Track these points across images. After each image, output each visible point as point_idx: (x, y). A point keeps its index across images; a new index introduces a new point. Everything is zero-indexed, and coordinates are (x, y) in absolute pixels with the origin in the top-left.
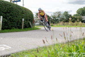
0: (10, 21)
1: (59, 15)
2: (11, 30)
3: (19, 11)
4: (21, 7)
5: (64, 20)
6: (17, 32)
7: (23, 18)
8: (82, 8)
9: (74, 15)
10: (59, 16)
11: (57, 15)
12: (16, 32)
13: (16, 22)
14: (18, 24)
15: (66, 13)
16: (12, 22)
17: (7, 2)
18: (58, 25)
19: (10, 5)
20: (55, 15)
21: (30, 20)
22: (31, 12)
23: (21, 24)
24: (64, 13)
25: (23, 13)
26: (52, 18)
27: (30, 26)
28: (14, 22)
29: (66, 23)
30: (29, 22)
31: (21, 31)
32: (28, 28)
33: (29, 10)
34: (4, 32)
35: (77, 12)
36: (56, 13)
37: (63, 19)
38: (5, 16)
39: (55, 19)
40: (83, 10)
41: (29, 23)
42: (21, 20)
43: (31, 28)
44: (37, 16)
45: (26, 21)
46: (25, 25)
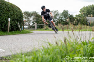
1: (56, 15)
3: (3, 8)
4: (6, 2)
6: (2, 35)
7: (9, 17)
8: (87, 7)
9: (77, 15)
10: (55, 17)
14: (2, 25)
15: (65, 13)
21: (18, 21)
22: (19, 9)
23: (6, 26)
24: (63, 13)
25: (9, 11)
27: (18, 29)
29: (65, 26)
30: (17, 23)
31: (8, 35)
32: (15, 31)
33: (17, 7)
35: (80, 12)
37: (61, 20)
40: (89, 10)
41: (17, 25)
42: (7, 20)
43: (20, 31)
45: (12, 22)
46: (11, 28)
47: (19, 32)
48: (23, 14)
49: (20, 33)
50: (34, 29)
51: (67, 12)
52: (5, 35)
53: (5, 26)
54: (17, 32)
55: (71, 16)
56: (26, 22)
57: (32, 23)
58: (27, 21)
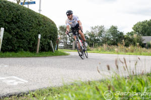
0: (17, 38)
1: (102, 31)
2: (18, 54)
3: (32, 21)
4: (37, 13)
5: (109, 42)
6: (29, 57)
7: (39, 33)
9: (128, 33)
10: (100, 34)
11: (98, 32)
12: (27, 57)
13: (27, 40)
14: (29, 43)
15: (114, 30)
16: (19, 40)
17: (13, 3)
18: (100, 49)
19: (18, 10)
20: (93, 31)
21: (50, 38)
22: (53, 23)
23: (35, 45)
24: (110, 29)
25: (40, 25)
26: (89, 37)
27: (50, 49)
28: (23, 40)
29: (113, 47)
30: (49, 41)
31: (36, 57)
32: (46, 51)
33: (50, 20)
34: (5, 57)
35: (133, 28)
36: (95, 29)
37: (108, 39)
38: (8, 28)
39: (93, 39)
40: (145, 26)
41: (49, 44)
42: (36, 37)
44: (61, 32)
45: (43, 39)
46: (41, 47)
47: (52, 53)
48: (59, 29)
49: (53, 55)
50: (72, 49)
51: (116, 28)
52: (33, 57)
53: (33, 44)
54: (49, 53)
55: (121, 33)
56: (61, 39)
57: (70, 41)
58: (63, 38)
